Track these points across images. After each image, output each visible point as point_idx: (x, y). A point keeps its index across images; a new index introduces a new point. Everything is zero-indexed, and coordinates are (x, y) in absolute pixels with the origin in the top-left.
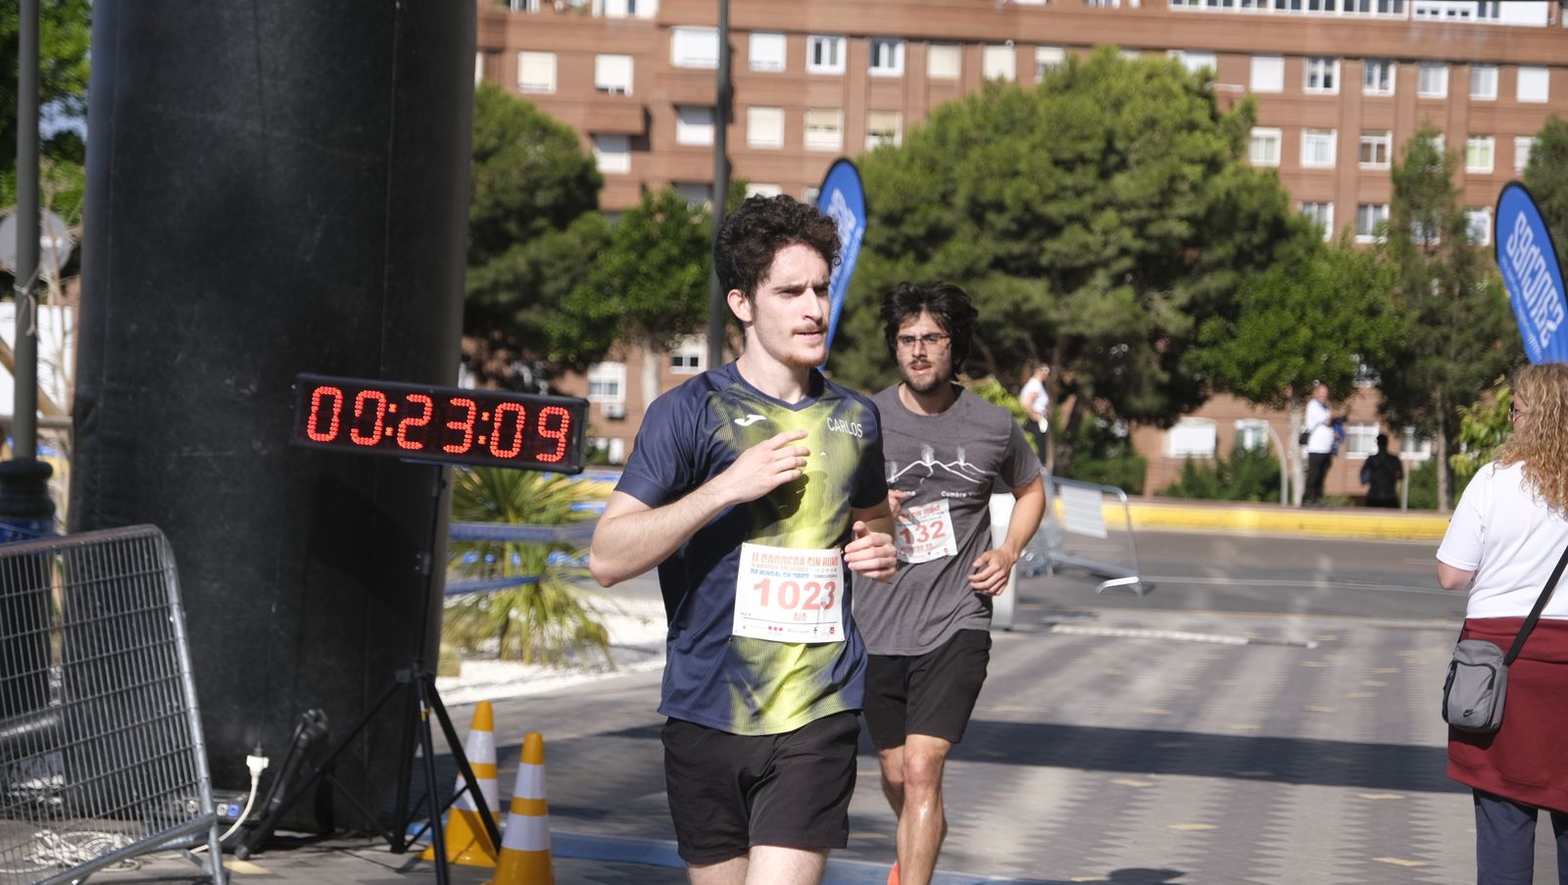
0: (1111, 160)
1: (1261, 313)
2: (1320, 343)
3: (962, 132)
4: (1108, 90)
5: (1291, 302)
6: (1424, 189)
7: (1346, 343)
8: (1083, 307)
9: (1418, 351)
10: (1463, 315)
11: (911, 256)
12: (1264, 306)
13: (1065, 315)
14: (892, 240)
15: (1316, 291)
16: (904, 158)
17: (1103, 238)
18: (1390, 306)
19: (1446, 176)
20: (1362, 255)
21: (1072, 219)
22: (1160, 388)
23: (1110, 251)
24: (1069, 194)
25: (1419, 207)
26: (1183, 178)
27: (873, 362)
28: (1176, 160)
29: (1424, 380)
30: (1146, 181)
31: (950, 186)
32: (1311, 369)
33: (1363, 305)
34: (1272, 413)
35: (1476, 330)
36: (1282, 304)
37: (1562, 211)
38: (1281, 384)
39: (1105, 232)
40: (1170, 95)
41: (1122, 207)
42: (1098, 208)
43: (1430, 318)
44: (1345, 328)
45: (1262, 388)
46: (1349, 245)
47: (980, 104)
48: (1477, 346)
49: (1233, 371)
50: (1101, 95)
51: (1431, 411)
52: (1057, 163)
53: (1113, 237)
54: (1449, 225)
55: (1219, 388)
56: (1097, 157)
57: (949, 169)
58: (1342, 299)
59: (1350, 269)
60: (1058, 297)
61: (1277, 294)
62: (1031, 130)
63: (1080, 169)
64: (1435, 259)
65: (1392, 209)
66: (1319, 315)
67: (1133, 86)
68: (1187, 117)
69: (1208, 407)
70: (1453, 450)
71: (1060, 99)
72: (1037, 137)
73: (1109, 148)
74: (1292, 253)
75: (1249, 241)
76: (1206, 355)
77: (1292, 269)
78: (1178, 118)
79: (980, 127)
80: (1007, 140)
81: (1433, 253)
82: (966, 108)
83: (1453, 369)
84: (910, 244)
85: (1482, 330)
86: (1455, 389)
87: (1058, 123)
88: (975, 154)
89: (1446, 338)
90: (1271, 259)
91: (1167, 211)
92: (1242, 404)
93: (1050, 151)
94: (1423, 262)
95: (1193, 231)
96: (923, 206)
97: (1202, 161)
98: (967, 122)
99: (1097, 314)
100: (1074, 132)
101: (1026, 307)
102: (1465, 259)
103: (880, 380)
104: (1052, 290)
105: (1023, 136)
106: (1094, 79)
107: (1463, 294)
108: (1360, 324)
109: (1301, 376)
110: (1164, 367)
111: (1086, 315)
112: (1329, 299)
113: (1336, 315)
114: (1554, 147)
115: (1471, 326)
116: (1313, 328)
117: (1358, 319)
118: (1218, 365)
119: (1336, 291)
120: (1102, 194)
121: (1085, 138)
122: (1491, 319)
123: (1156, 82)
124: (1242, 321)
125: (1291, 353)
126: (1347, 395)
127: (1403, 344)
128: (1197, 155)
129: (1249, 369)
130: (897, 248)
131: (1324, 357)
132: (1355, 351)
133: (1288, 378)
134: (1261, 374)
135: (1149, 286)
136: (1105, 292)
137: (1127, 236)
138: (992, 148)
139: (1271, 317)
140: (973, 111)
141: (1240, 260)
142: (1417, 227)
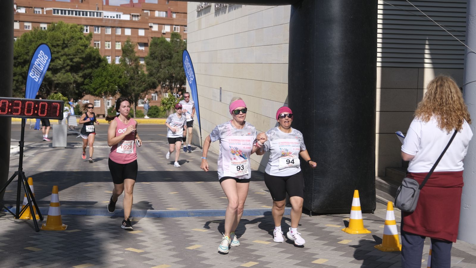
0: (65, 46)
1: (97, 78)
2: (110, 84)
3: (30, 39)
4: (63, 30)
5: (104, 75)
6: (129, 52)
7: (115, 83)
8: (60, 77)
9: (129, 85)
10: (138, 77)
11: (20, 66)
12: (98, 76)
13: (56, 79)
14: (15, 63)
15: (109, 73)
16: (17, 45)
17: (63, 62)
18: (123, 77)
19: (133, 49)
20: (117, 65)
21: (56, 58)
22: (76, 94)
23: (65, 65)
24: (55, 53)
25: (128, 56)
26: (80, 49)
27: (13, 90)
28: (78, 45)
29: (131, 91)
30: (72, 50)
31: (28, 51)
32: (108, 89)
33: (118, 76)
34: (99, 98)
35: (141, 81)
36: (102, 76)
37: (157, 56)
38: (103, 93)
39: (64, 61)
40: (76, 32)
41: (67, 55)
42: (62, 56)
43: (131, 78)
44: (115, 81)
45: (98, 93)
46: (114, 63)
47: (33, 33)
48: (141, 83)
49: (92, 90)
50: (61, 32)
51: (132, 98)
52: (53, 46)
53: (66, 62)
54: (134, 59)
55: (87, 94)
56: (61, 45)
57: (28, 47)
58: (114, 75)
59: (115, 68)
60: (54, 75)
61: (101, 74)
62: (46, 39)
63: (58, 48)
64: (131, 66)
65: (122, 56)
66: (110, 78)
67: (68, 30)
68: (80, 36)
69: (84, 97)
70: (136, 105)
71: (52, 32)
72: (48, 40)
73: (64, 43)
74: (103, 65)
75: (94, 63)
76: (86, 87)
77: (103, 68)
78: (78, 36)
79: (34, 38)
80: (41, 40)
81: (131, 65)
82: (30, 34)
83: (136, 89)
84: (19, 64)
85: (142, 81)
86: (137, 93)
87: (52, 38)
88: (33, 44)
89: (134, 82)
90: (98, 66)
91: (77, 56)
92: (93, 97)
93: (51, 43)
94: (129, 67)
95: (82, 61)
96: (23, 55)
97: (84, 46)
98: (31, 37)
99: (63, 78)
100: (56, 39)
101: (47, 77)
102: (137, 66)
103: (15, 93)
104: (52, 73)
105: (44, 40)
106: (59, 28)
107: (138, 73)
108: (118, 80)
109: (106, 91)
110: (77, 90)
111: (60, 79)
112: (112, 74)
113: (113, 78)
114: (155, 43)
115: (139, 80)
116: (108, 81)
117: (118, 79)
118: (88, 89)
119: (113, 73)
120: (62, 52)
121: (59, 41)
122: (143, 78)
123: (73, 28)
124: (93, 79)
125: (104, 86)
126: (115, 94)
127: (127, 83)
128: (83, 44)
129: (95, 90)
130: (16, 65)
131: (111, 87)
132: (117, 85)
133: (103, 91)
134: (98, 90)
135: (73, 72)
136: (64, 74)
137: (68, 61)
138: (37, 42)
139: (100, 79)
140: (32, 35)
141: (92, 67)
142: (127, 60)
